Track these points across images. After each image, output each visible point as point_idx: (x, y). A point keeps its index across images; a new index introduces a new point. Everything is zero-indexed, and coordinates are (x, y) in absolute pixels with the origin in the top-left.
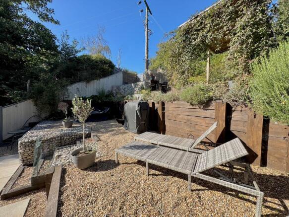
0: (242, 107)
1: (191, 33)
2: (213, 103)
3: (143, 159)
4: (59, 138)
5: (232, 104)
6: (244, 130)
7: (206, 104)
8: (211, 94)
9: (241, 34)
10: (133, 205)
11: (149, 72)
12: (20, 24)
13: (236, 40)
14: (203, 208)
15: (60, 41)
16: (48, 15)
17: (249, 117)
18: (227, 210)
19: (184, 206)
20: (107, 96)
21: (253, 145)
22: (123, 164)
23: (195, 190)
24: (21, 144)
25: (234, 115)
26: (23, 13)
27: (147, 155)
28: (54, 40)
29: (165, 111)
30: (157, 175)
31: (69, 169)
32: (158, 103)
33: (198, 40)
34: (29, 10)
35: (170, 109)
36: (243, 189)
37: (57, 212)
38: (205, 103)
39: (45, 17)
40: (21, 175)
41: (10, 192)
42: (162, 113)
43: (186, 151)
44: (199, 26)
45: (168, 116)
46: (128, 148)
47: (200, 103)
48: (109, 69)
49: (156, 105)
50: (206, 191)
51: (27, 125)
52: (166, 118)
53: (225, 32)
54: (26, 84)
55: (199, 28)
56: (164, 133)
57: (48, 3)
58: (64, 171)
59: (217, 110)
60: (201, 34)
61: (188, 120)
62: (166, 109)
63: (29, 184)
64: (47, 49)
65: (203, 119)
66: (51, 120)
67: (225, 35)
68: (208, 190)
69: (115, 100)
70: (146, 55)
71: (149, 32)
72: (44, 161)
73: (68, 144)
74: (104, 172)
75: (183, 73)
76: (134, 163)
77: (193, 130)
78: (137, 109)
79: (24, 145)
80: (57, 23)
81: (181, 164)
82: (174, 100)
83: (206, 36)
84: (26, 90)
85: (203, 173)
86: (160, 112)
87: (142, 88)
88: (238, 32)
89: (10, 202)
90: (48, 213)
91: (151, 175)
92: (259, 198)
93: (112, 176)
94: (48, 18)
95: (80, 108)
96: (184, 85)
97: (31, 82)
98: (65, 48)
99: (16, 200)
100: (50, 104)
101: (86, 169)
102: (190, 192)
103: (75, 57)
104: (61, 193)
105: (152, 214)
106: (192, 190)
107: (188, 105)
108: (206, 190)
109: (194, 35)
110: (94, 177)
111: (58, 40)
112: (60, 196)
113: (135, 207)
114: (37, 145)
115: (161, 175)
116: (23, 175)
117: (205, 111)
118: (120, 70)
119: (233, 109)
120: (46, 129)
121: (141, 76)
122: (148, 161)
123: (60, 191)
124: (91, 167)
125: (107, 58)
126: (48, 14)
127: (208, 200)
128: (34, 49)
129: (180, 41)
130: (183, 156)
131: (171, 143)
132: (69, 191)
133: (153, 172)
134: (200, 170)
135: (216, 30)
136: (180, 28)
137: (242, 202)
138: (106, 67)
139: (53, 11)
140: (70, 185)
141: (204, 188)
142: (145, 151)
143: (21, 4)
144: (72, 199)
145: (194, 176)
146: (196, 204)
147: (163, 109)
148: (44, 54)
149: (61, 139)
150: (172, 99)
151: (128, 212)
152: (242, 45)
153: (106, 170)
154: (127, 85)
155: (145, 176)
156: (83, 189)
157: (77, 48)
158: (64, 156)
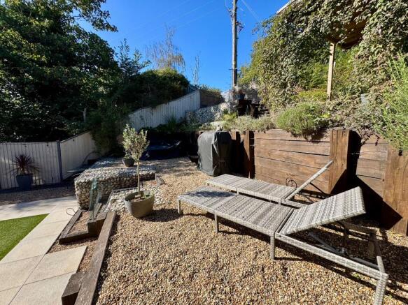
0: (379, 138)
1: (297, 20)
2: (329, 132)
3: (211, 210)
4: (118, 179)
5: (361, 133)
6: (381, 175)
7: (316, 133)
8: (325, 117)
9: (385, 9)
10: (190, 267)
11: (237, 88)
12: (73, 38)
13: (376, 20)
14: (287, 283)
15: (119, 55)
16: (103, 21)
17: (389, 154)
18: (324, 292)
19: (258, 277)
20: (179, 125)
21: (395, 201)
22: (188, 214)
23: (281, 259)
24: (78, 184)
25: (363, 150)
26: (75, 24)
27: (218, 205)
28: (111, 55)
29: (255, 145)
30: (229, 233)
31: (123, 217)
32: (244, 133)
33: (308, 30)
34: (82, 19)
35: (262, 142)
36: (353, 265)
37: (103, 263)
38: (314, 132)
39: (100, 25)
40: (78, 219)
41: (68, 236)
42: (250, 147)
43: (277, 203)
44: (309, 6)
45: (259, 152)
46: (193, 195)
47: (307, 132)
48: (180, 88)
49: (242, 137)
50: (297, 262)
51: (86, 162)
52: (255, 155)
53: (356, 9)
54: (82, 113)
55: (309, 10)
56: (253, 177)
57: (102, 4)
58: (117, 218)
59: (334, 143)
60: (311, 18)
61: (288, 158)
62: (255, 142)
63: (85, 230)
64: (104, 67)
65: (310, 157)
66: (112, 157)
67: (355, 15)
68: (301, 260)
69: (189, 130)
70: (234, 63)
71: (238, 27)
72: (101, 206)
73: (129, 187)
74: (163, 223)
75: (284, 85)
76: (202, 215)
77: (295, 173)
78: (213, 142)
79: (81, 186)
80: (114, 29)
81: (263, 221)
82: (268, 128)
83: (321, 21)
84: (83, 120)
85: (292, 235)
86: (247, 147)
87: (226, 112)
88: (380, 6)
89: (68, 247)
90: (93, 263)
91: (221, 232)
92: (379, 282)
93: (172, 228)
94: (103, 25)
95: (133, 142)
96: (284, 105)
97: (88, 111)
98: (125, 62)
99: (73, 246)
100: (109, 137)
101: (141, 218)
102: (272, 260)
103: (139, 75)
104: (110, 243)
105: (212, 281)
106: (276, 258)
107: (288, 136)
108: (298, 260)
109: (301, 22)
110: (150, 227)
111: (116, 54)
112: (108, 246)
113: (191, 269)
114: (94, 187)
115: (235, 233)
116: (81, 219)
117: (315, 144)
118: (196, 88)
119: (362, 141)
120: (105, 168)
121: (226, 95)
122: (217, 213)
123: (109, 240)
124: (148, 216)
125: (179, 72)
126: (103, 19)
127: (298, 275)
128: (90, 68)
129: (278, 35)
130: (268, 210)
131: (257, 191)
132: (119, 242)
133: (225, 228)
134: (289, 231)
135: (339, 8)
136: (279, 14)
137: (355, 285)
138: (177, 85)
139: (109, 14)
140: (122, 234)
141: (296, 257)
142: (215, 199)
143: (72, 12)
144: (121, 251)
145: (279, 238)
146: (277, 277)
147: (252, 142)
148: (101, 74)
149: (120, 180)
150: (265, 127)
151: (182, 274)
152: (388, 28)
153: (166, 221)
154: (205, 109)
155: (213, 233)
156: (135, 240)
157: (140, 62)
158: (119, 201)
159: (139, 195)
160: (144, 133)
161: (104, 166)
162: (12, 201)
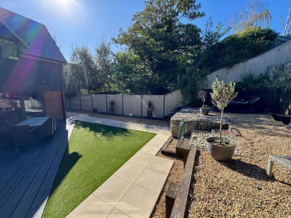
4: (196, 123)
15: (204, 32)
16: (195, 13)
22: (283, 183)
24: (172, 121)
26: (179, 22)
28: (199, 34)
31: (203, 153)
39: (193, 16)
40: (170, 142)
41: (165, 150)
51: (176, 108)
54: (177, 78)
58: (198, 153)
63: (174, 150)
64: (193, 45)
72: (184, 138)
73: (204, 130)
79: (174, 122)
80: (202, 15)
90: (184, 181)
93: (260, 189)
94: (195, 15)
97: (181, 76)
98: (208, 37)
100: (191, 93)
103: (218, 43)
104: (194, 171)
111: (202, 32)
112: (193, 173)
114: (181, 124)
120: (187, 114)
123: (194, 168)
126: (196, 11)
128: (183, 49)
132: (201, 174)
138: (260, 41)
139: (200, 6)
140: (203, 168)
143: (178, 15)
144: (204, 183)
148: (190, 51)
156: (216, 180)
157: (220, 32)
158: (199, 139)
159: (219, 141)
160: (233, 85)
161: (187, 112)
162: (144, 123)
